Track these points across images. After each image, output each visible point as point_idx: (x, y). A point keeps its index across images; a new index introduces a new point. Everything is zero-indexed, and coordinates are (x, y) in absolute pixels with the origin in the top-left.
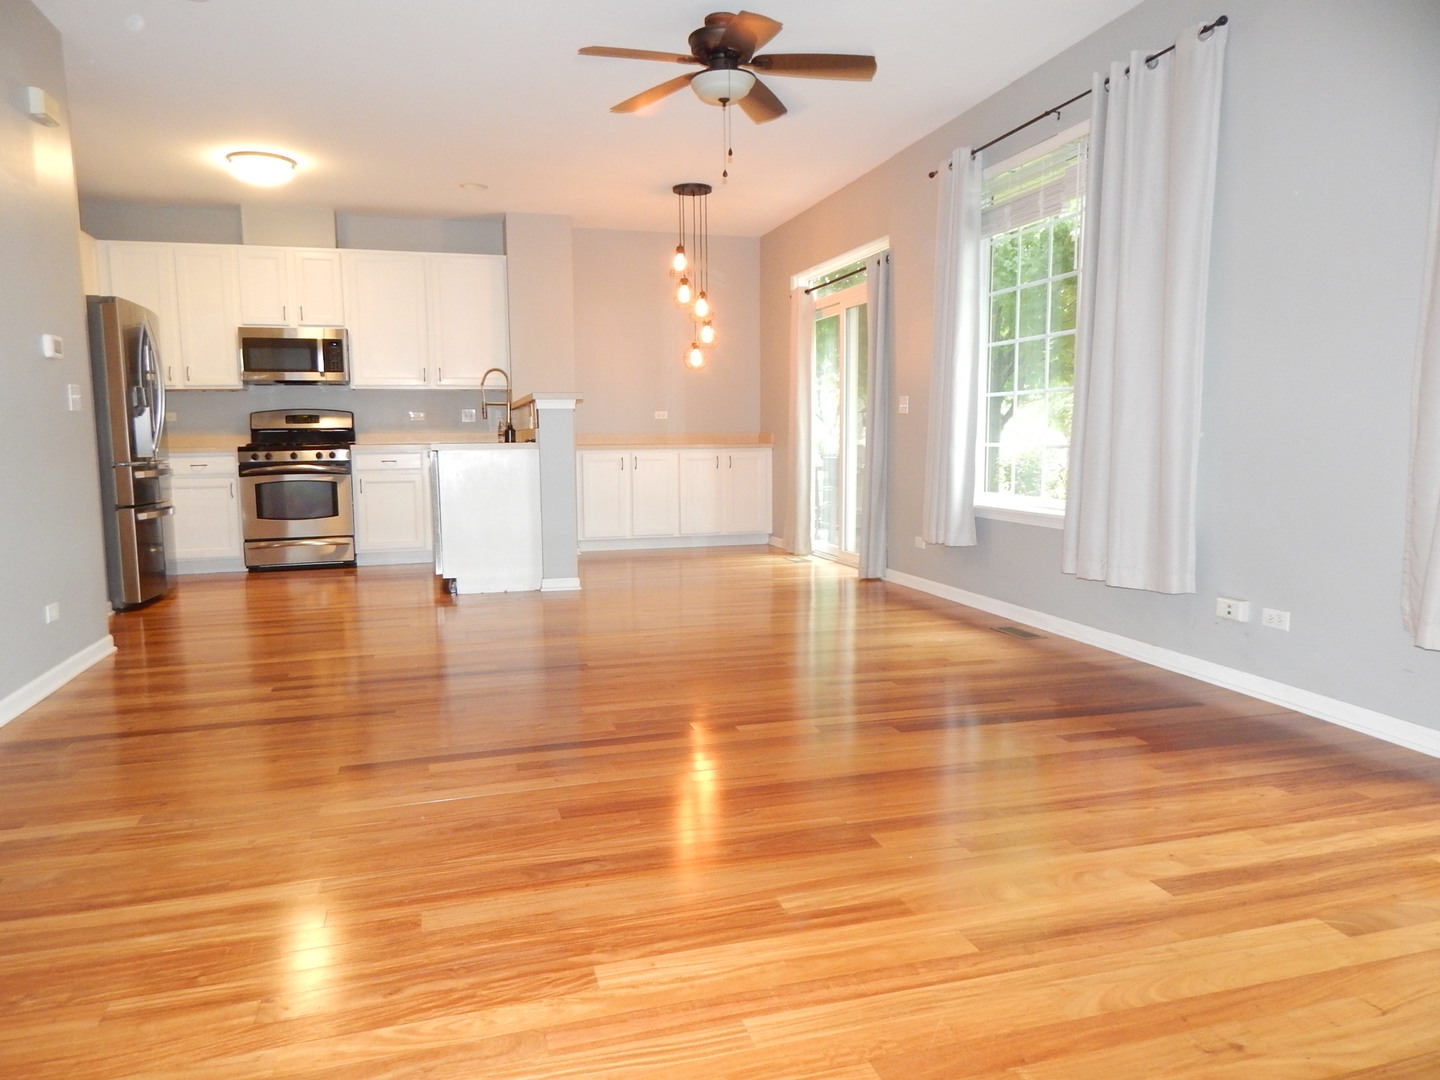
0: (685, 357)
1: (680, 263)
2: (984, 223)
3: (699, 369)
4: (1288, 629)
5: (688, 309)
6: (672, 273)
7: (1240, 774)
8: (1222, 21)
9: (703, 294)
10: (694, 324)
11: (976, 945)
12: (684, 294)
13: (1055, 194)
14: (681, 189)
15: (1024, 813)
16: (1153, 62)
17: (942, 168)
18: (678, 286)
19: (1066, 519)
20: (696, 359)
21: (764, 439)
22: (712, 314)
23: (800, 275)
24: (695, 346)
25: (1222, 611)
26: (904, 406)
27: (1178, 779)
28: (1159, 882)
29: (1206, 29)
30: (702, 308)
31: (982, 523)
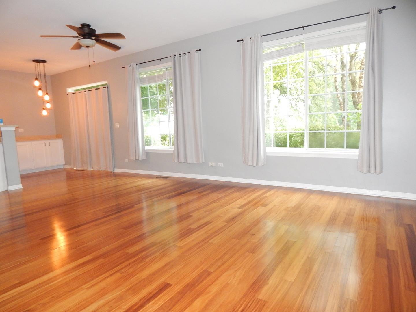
0: (41, 113)
1: (37, 83)
2: (140, 82)
3: (46, 116)
4: (223, 166)
5: (42, 98)
6: (34, 86)
7: (231, 192)
8: (200, 50)
9: (47, 94)
10: (44, 102)
11: (226, 222)
12: (40, 93)
13: (160, 77)
14: (35, 61)
15: (208, 205)
16: (185, 54)
17: (127, 66)
18: (38, 91)
19: (174, 150)
20: (45, 113)
21: (58, 136)
22: (50, 99)
23: (70, 88)
24: (44, 109)
25: (210, 165)
26: (117, 125)
27: (223, 195)
28: (238, 208)
29: (196, 51)
30: (47, 98)
31: (147, 154)
